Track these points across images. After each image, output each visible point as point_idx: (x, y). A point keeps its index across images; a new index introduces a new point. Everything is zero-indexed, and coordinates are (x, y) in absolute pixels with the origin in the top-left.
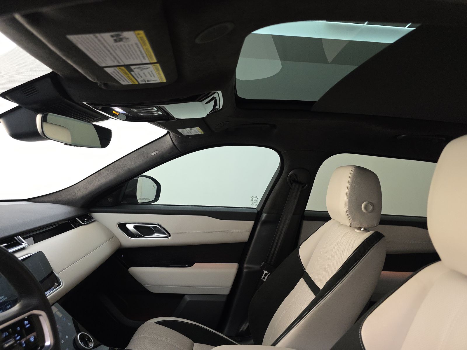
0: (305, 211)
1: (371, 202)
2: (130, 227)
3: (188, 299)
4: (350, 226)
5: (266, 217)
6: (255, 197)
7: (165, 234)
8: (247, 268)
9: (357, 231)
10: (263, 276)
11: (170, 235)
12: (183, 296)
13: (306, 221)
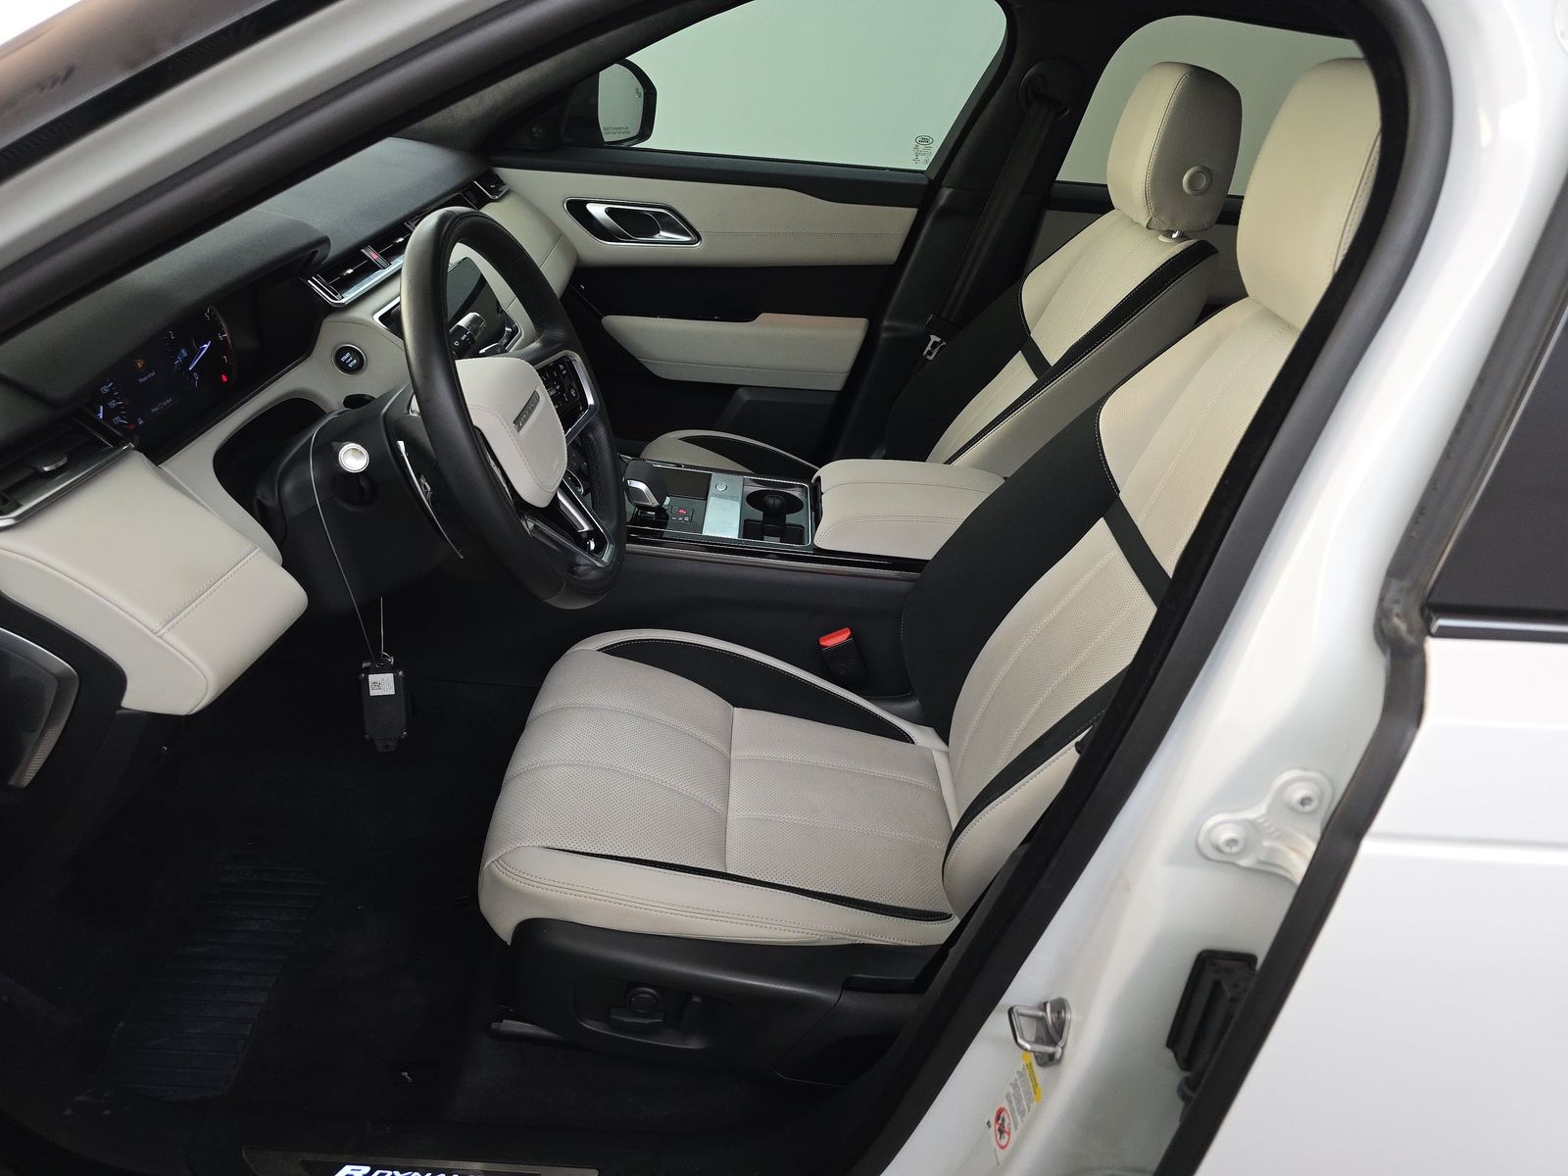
0: (1055, 184)
1: (1205, 168)
2: (598, 211)
3: (745, 396)
4: (1148, 227)
5: (951, 196)
6: (925, 140)
7: (687, 235)
8: (889, 329)
9: (1162, 238)
10: (929, 348)
11: (699, 238)
12: (731, 389)
13: (1052, 212)
